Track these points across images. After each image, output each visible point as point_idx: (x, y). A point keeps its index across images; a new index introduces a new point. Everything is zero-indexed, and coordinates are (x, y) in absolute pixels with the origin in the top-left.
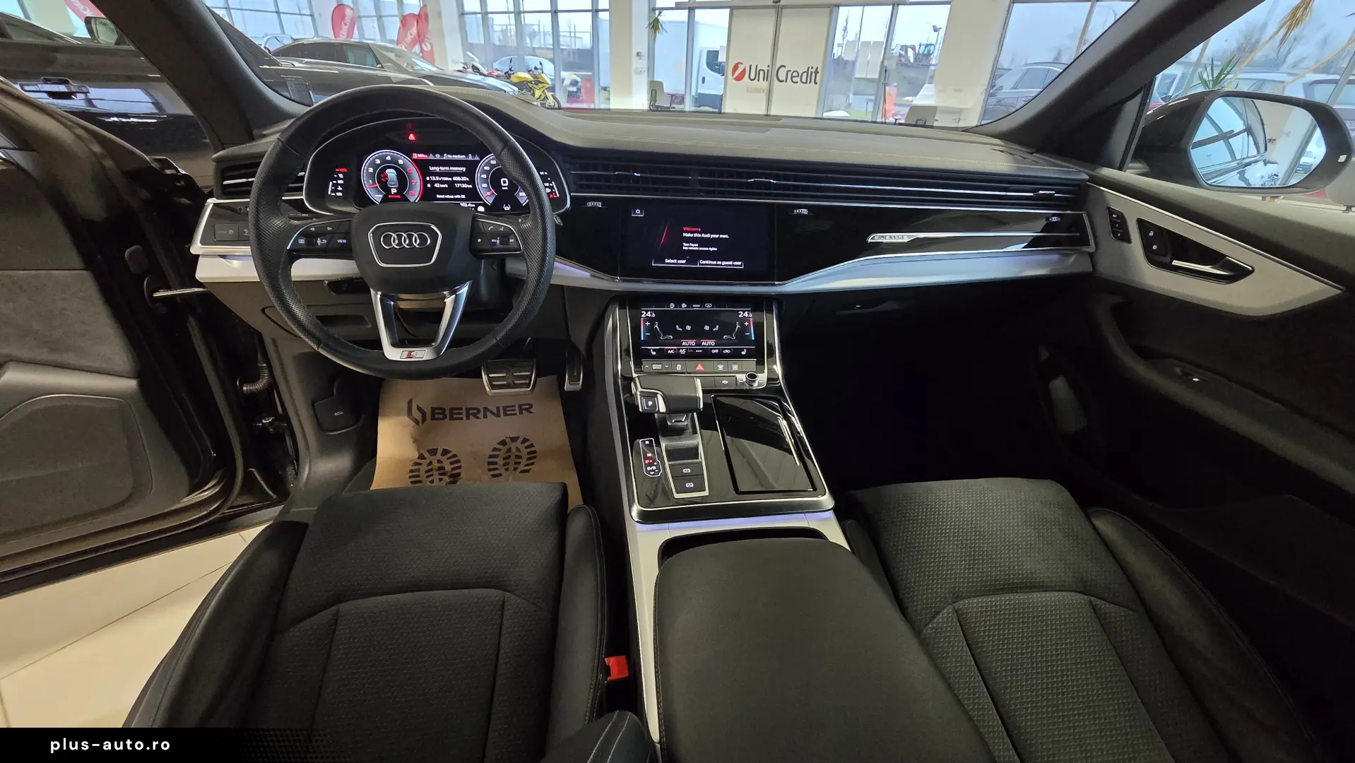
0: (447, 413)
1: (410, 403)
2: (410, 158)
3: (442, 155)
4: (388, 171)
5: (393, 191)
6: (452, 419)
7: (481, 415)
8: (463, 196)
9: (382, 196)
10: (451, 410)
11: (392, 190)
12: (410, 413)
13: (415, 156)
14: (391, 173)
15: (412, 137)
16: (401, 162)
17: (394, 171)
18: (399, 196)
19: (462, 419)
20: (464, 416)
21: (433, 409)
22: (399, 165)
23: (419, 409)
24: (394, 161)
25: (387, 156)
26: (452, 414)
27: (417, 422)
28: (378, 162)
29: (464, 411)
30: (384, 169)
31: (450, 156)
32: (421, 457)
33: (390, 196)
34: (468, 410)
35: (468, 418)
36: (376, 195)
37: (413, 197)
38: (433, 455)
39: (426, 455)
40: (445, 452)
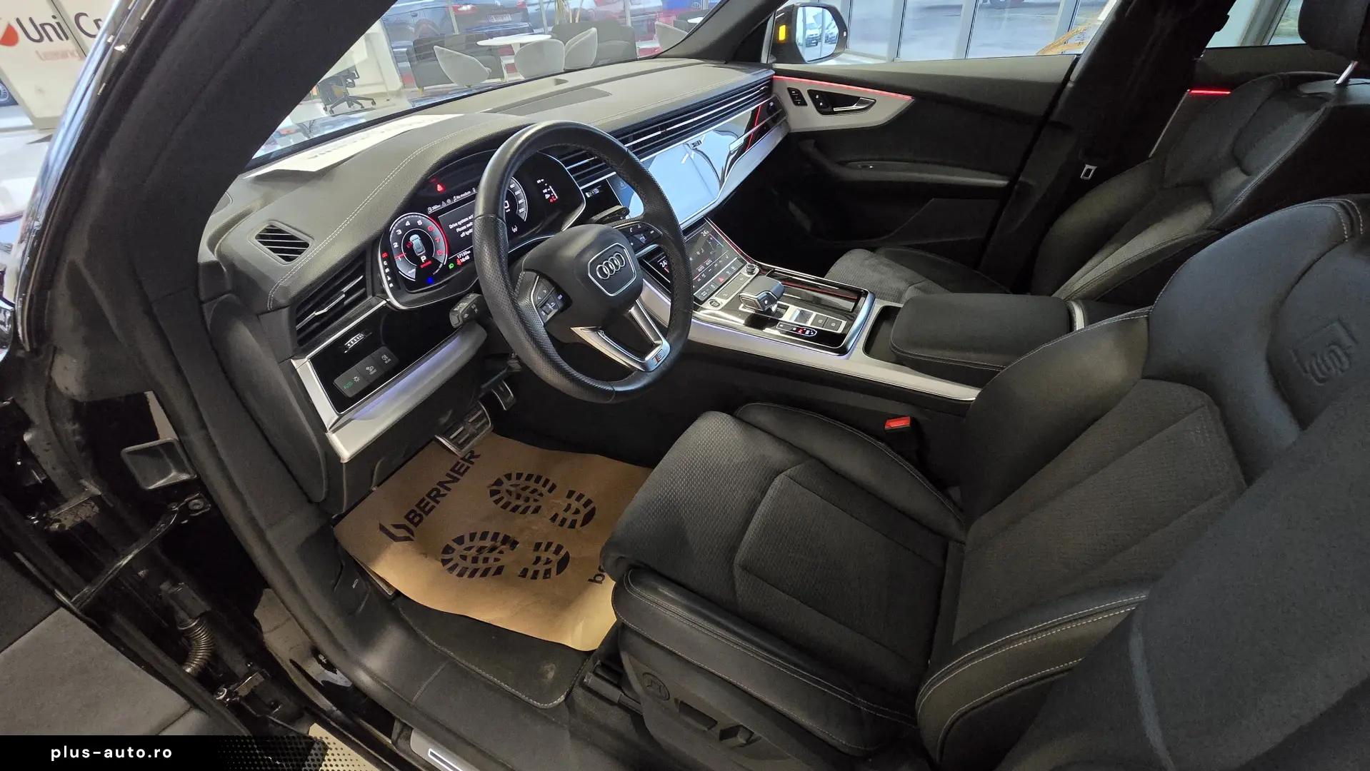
0: (419, 512)
1: (382, 528)
2: (427, 214)
3: (452, 199)
4: (412, 238)
5: (423, 258)
6: (427, 513)
7: (443, 491)
9: (414, 270)
10: (418, 506)
11: (421, 257)
12: (395, 538)
13: (430, 210)
14: (415, 240)
15: (439, 188)
16: (420, 223)
17: (416, 236)
18: (430, 262)
19: (433, 507)
20: (432, 503)
21: (407, 517)
22: (419, 227)
23: (397, 526)
24: (414, 224)
25: (405, 221)
26: (423, 509)
27: (406, 539)
28: (400, 232)
29: (428, 500)
30: (407, 240)
31: (458, 197)
32: (444, 562)
33: (422, 266)
34: (429, 495)
35: (438, 502)
36: (410, 272)
37: (442, 257)
38: (453, 552)
39: (447, 557)
40: (460, 540)
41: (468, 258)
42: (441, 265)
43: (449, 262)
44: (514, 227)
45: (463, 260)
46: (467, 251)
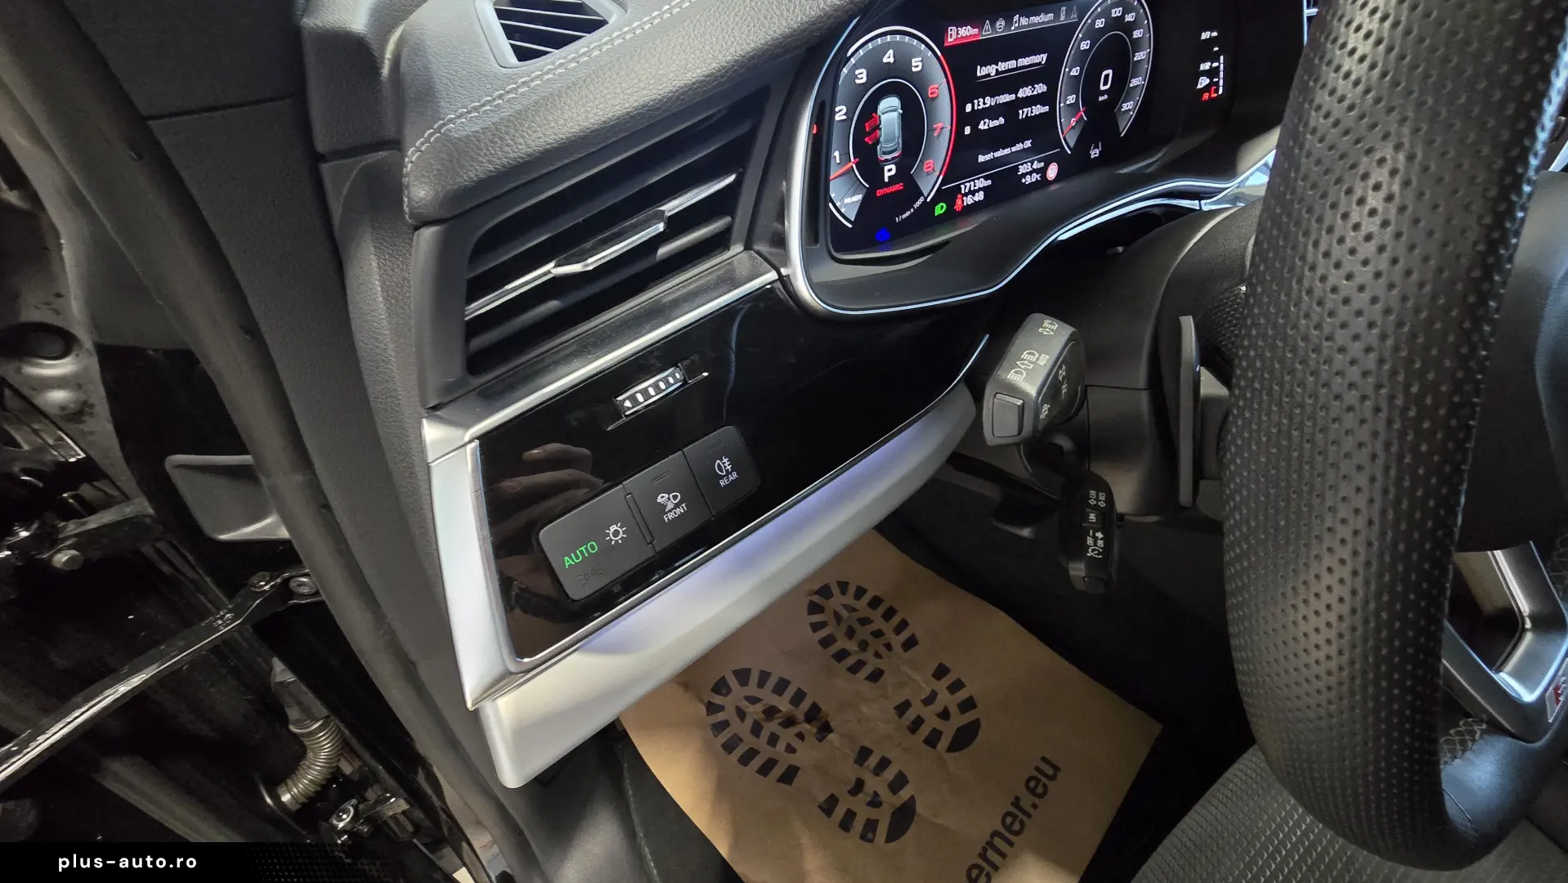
2: (940, 45)
3: (1009, 21)
4: (884, 104)
5: (890, 171)
8: (1028, 144)
9: (859, 197)
11: (886, 168)
13: (952, 36)
14: (890, 111)
16: (916, 64)
17: (894, 101)
18: (899, 185)
22: (912, 77)
24: (902, 65)
28: (863, 76)
30: (872, 106)
31: (1025, 20)
32: (712, 708)
33: (879, 193)
36: (848, 200)
37: (929, 183)
38: (726, 695)
39: (718, 700)
40: (743, 676)
41: (980, 196)
42: (922, 199)
43: (940, 196)
44: (1096, 147)
45: (969, 200)
46: (986, 178)
